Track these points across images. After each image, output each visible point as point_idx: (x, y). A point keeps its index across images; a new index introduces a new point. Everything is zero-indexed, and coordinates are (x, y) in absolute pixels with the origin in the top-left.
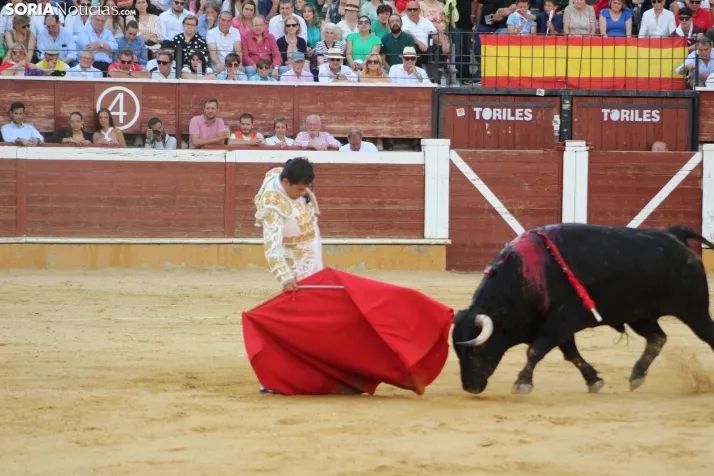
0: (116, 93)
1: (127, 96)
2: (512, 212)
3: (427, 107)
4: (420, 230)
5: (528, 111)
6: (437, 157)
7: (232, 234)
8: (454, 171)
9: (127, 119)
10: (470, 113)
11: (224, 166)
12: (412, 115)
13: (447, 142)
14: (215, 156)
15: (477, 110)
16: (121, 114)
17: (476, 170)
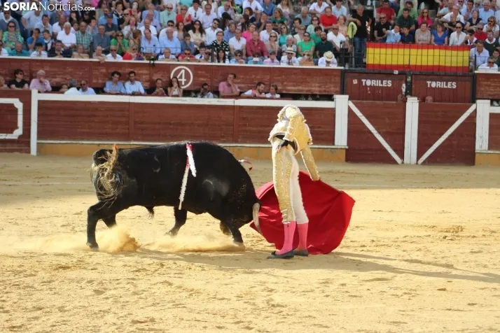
0: (180, 70)
1: (186, 71)
2: (379, 133)
3: (338, 79)
4: (332, 141)
5: (389, 82)
6: (342, 105)
7: (237, 142)
8: (350, 112)
9: (186, 83)
10: (360, 82)
11: (233, 107)
12: (331, 83)
13: (347, 96)
14: (229, 102)
15: (364, 81)
16: (183, 80)
17: (361, 111)
